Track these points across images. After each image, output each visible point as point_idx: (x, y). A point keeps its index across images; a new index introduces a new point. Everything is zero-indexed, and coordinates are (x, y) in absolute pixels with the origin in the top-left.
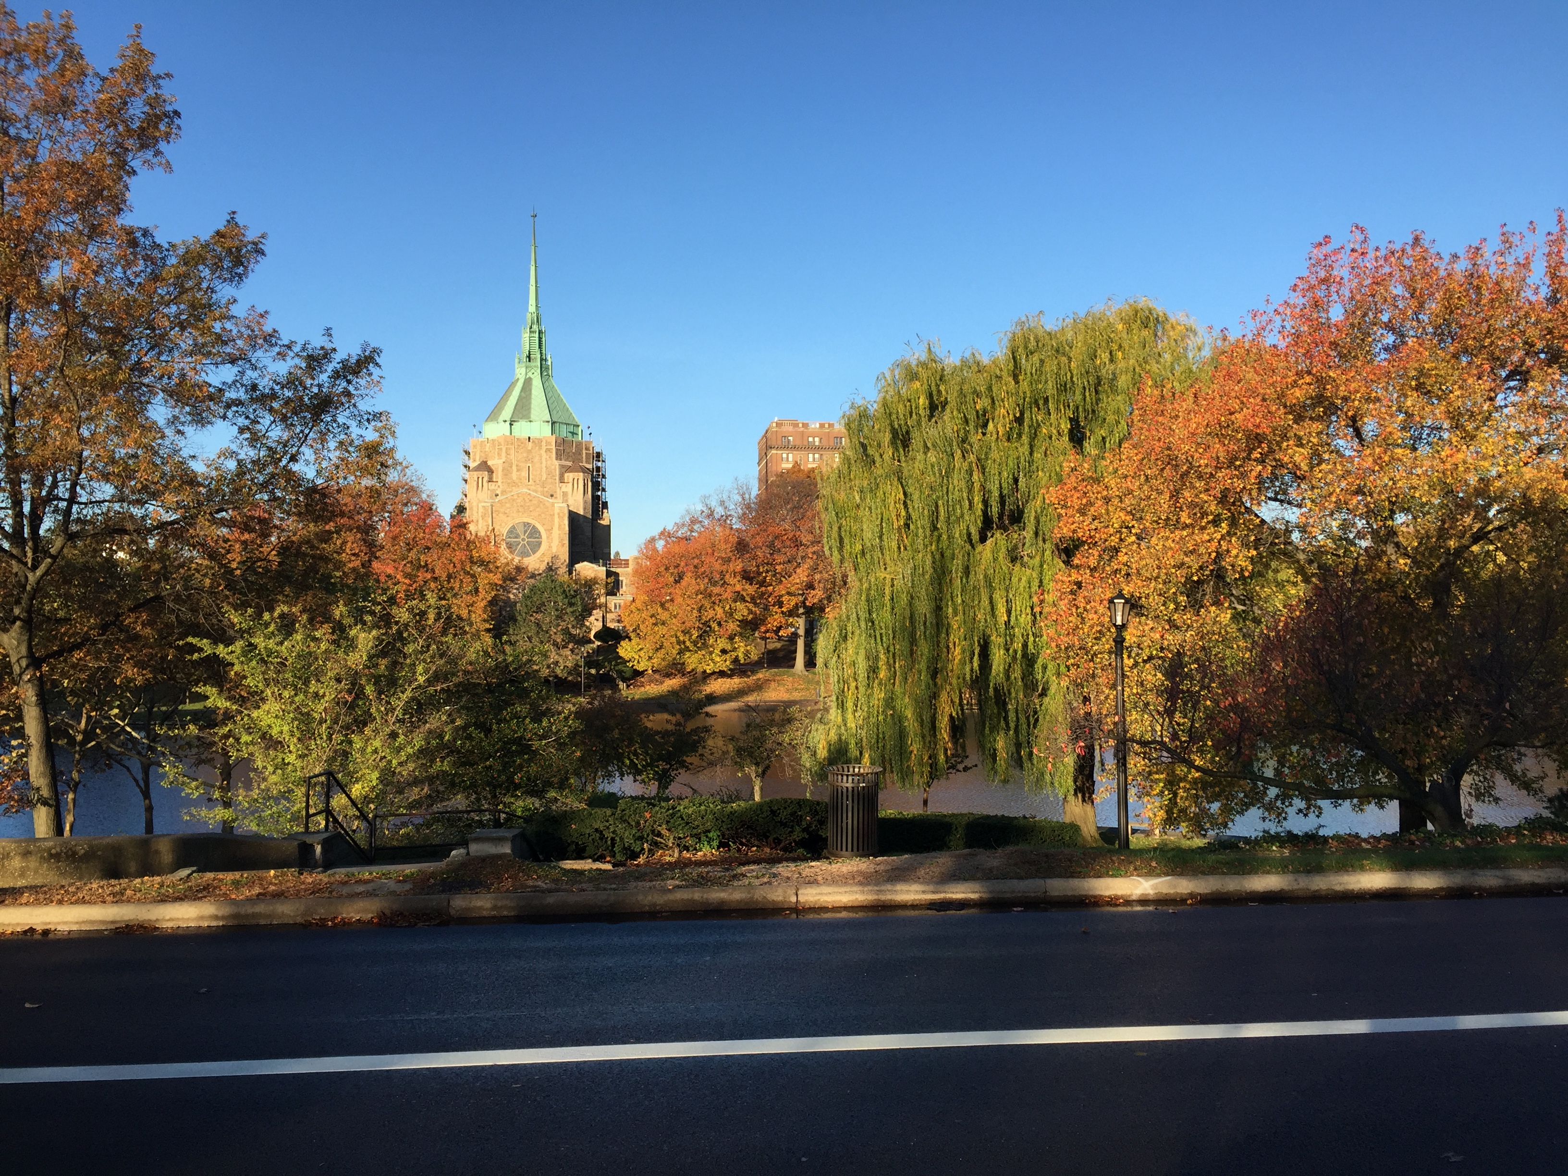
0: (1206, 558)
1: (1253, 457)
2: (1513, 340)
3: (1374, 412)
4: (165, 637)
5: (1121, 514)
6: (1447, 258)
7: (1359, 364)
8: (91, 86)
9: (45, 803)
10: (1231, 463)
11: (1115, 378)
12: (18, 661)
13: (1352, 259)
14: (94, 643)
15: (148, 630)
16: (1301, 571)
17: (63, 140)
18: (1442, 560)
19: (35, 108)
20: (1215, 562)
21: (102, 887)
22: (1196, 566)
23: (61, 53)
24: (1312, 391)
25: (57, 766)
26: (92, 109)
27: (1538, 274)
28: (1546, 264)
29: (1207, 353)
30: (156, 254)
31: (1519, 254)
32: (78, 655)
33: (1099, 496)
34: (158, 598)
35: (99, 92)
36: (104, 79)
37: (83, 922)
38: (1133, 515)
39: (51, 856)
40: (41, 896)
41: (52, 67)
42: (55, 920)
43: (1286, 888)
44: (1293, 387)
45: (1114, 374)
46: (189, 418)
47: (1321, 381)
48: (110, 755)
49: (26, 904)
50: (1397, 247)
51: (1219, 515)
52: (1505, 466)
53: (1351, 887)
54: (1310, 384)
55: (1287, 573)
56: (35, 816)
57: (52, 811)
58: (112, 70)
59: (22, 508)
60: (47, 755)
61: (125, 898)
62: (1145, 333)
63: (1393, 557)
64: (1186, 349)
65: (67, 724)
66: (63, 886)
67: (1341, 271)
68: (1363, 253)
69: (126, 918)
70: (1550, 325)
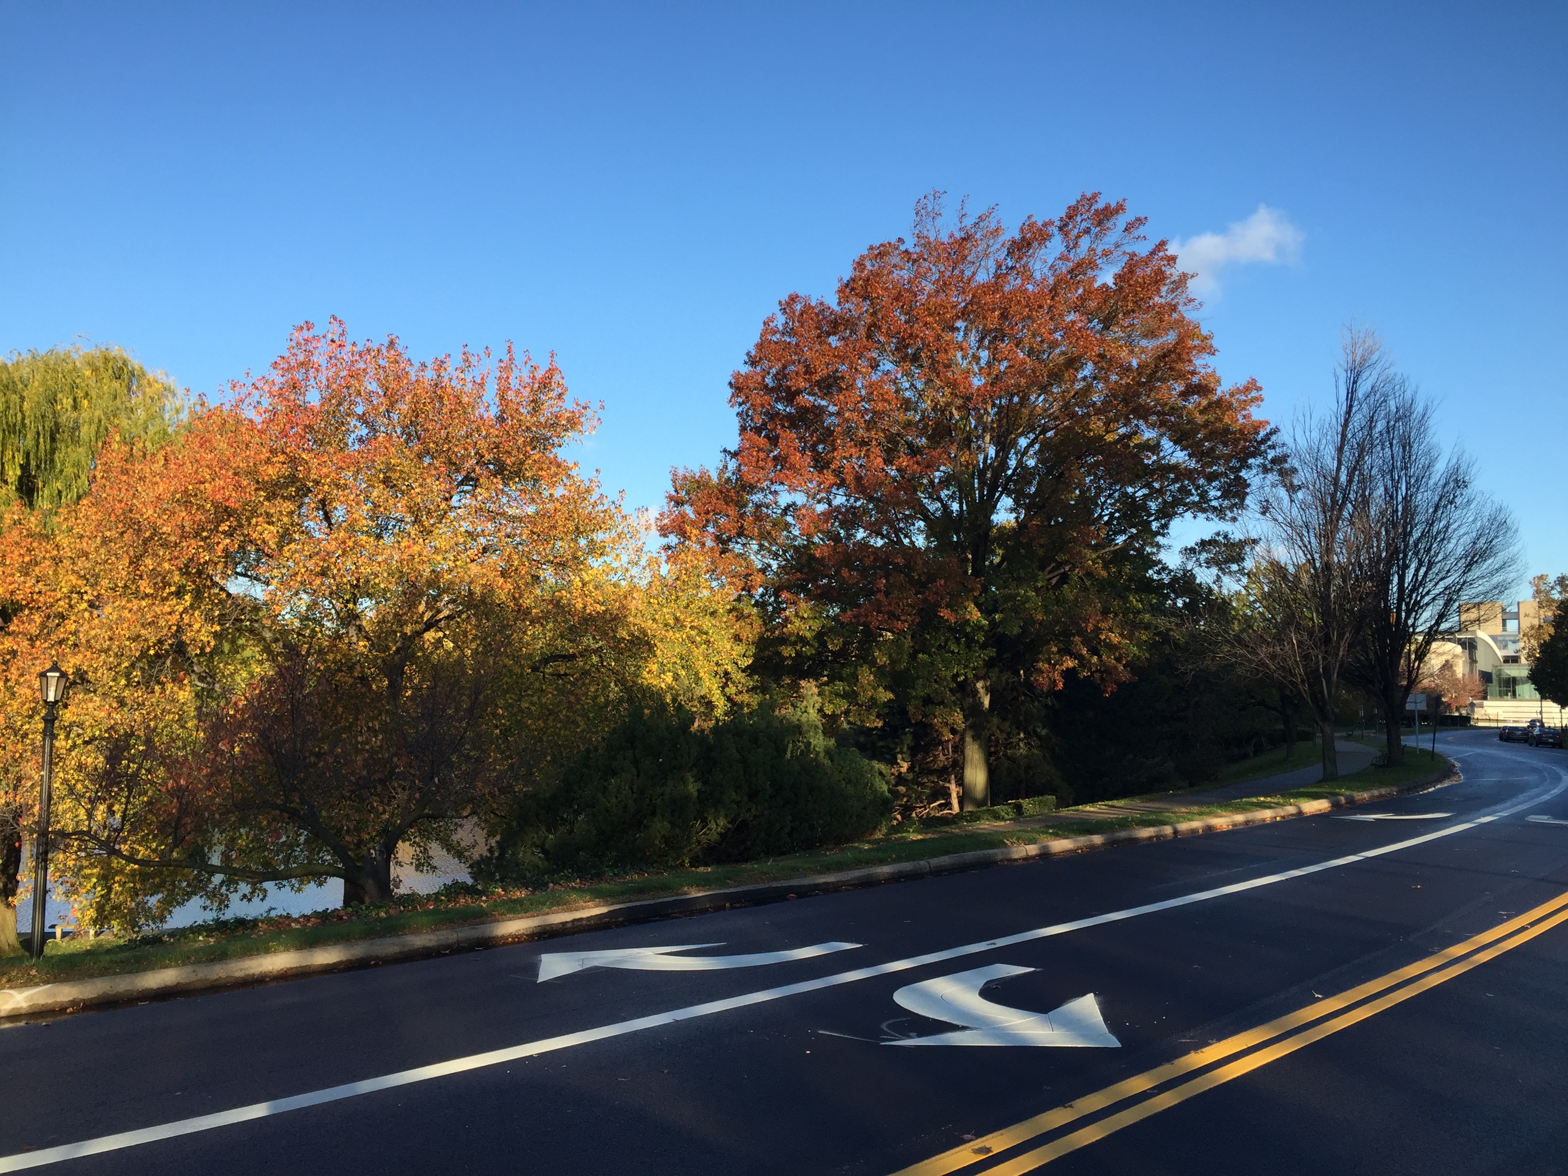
0: (165, 631)
1: (220, 529)
2: (466, 449)
3: (342, 498)
5: (72, 578)
6: (417, 365)
7: (332, 450)
10: (197, 534)
11: (77, 427)
13: (330, 348)
16: (267, 649)
18: (399, 644)
20: (174, 636)
22: (154, 639)
24: (286, 470)
27: (490, 394)
28: (496, 387)
29: (184, 416)
31: (476, 374)
33: (48, 555)
38: (87, 580)
43: (182, 981)
44: (266, 463)
45: (76, 422)
47: (293, 461)
50: (375, 346)
51: (184, 586)
52: (454, 561)
53: (251, 972)
54: (284, 463)
55: (252, 651)
62: (116, 384)
63: (354, 639)
64: (163, 408)
67: (319, 358)
68: (340, 346)
70: (497, 440)
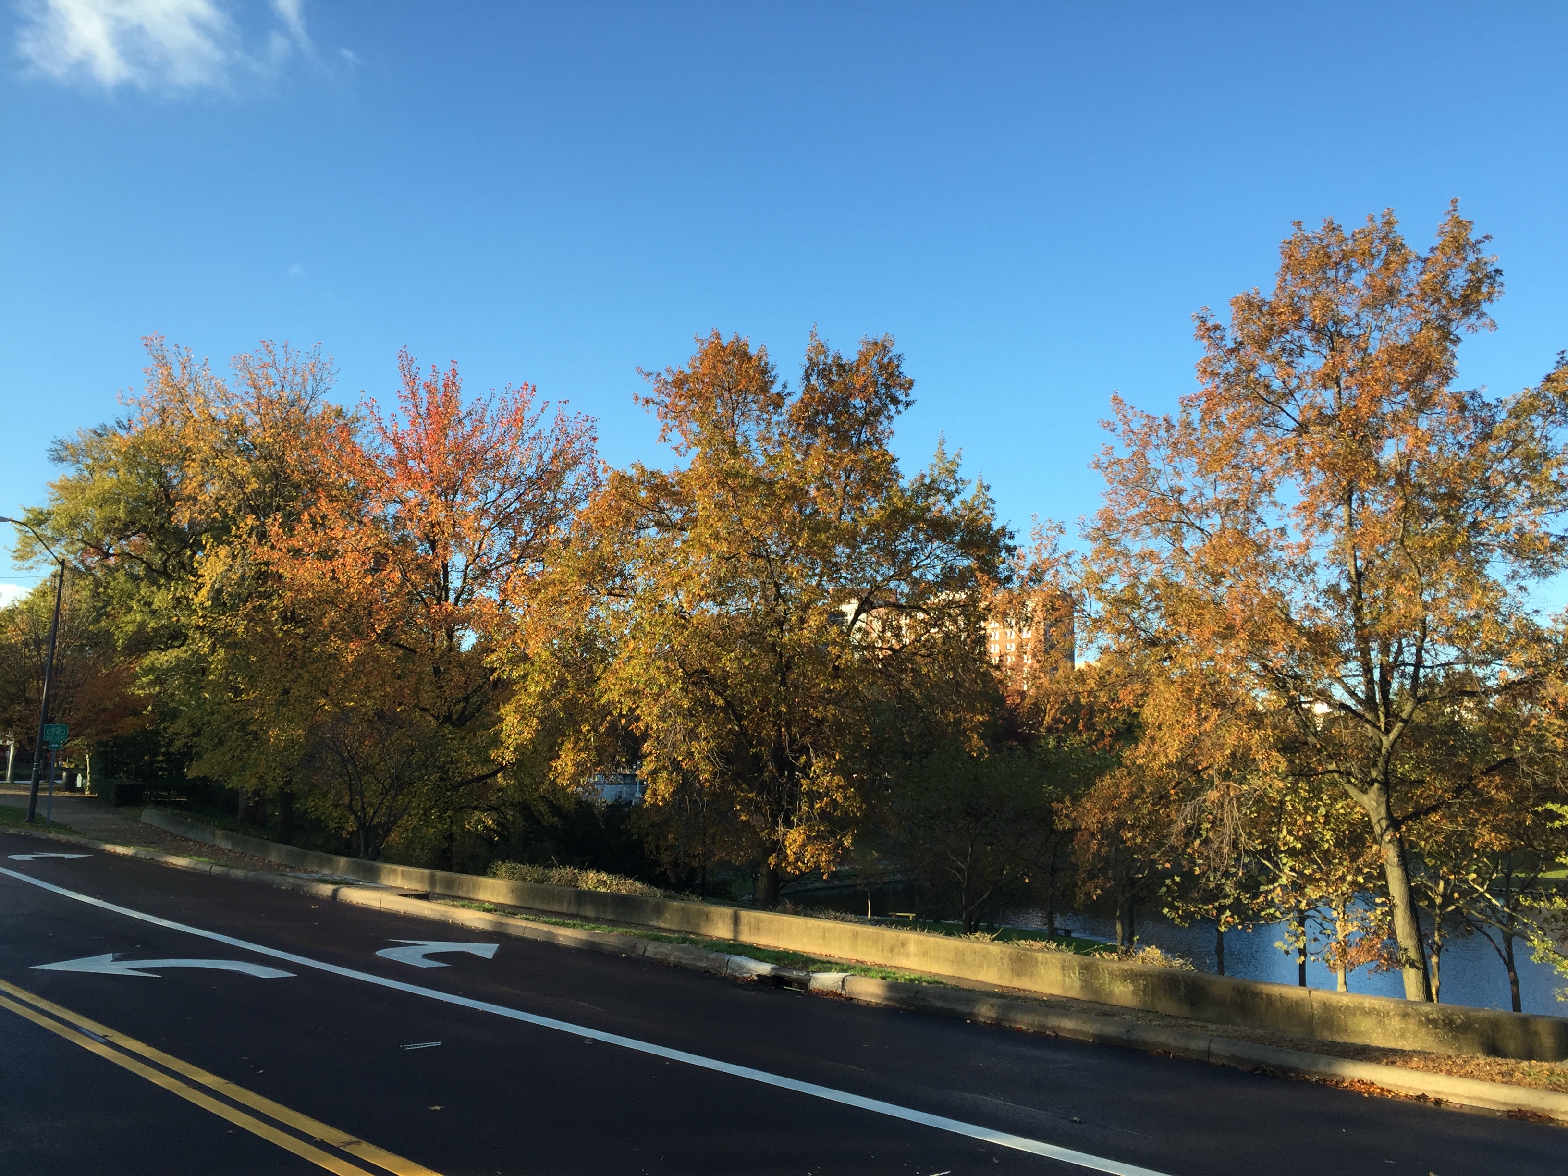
4: (1520, 801)
8: (1413, 271)
9: (1412, 965)
12: (1379, 822)
14: (1449, 806)
15: (1502, 795)
17: (1391, 327)
19: (1365, 305)
21: (1490, 1065)
23: (1384, 249)
25: (1422, 928)
26: (1417, 292)
30: (1485, 413)
32: (1435, 817)
34: (1510, 761)
35: (1421, 273)
36: (1426, 260)
37: (1475, 1098)
39: (1429, 1021)
40: (1431, 1064)
41: (1377, 264)
42: (1446, 1090)
46: (1530, 571)
48: (1469, 922)
49: (1417, 1069)
56: (1405, 977)
57: (1421, 973)
58: (1432, 250)
59: (1372, 675)
60: (1412, 918)
61: (1514, 1080)
65: (1426, 886)
66: (1449, 1057)
69: (1518, 1102)
